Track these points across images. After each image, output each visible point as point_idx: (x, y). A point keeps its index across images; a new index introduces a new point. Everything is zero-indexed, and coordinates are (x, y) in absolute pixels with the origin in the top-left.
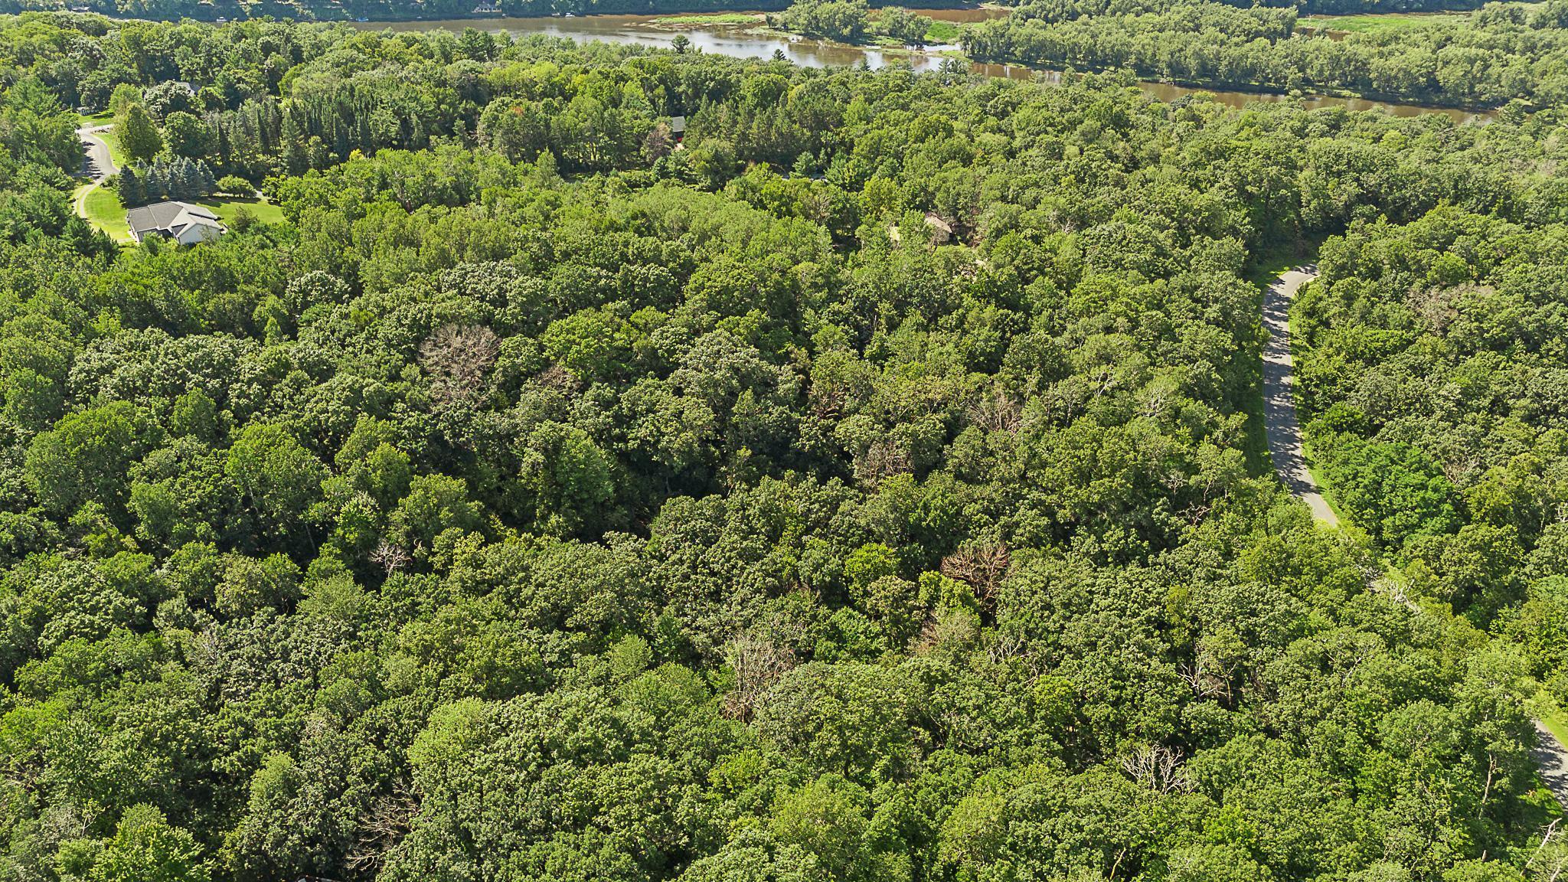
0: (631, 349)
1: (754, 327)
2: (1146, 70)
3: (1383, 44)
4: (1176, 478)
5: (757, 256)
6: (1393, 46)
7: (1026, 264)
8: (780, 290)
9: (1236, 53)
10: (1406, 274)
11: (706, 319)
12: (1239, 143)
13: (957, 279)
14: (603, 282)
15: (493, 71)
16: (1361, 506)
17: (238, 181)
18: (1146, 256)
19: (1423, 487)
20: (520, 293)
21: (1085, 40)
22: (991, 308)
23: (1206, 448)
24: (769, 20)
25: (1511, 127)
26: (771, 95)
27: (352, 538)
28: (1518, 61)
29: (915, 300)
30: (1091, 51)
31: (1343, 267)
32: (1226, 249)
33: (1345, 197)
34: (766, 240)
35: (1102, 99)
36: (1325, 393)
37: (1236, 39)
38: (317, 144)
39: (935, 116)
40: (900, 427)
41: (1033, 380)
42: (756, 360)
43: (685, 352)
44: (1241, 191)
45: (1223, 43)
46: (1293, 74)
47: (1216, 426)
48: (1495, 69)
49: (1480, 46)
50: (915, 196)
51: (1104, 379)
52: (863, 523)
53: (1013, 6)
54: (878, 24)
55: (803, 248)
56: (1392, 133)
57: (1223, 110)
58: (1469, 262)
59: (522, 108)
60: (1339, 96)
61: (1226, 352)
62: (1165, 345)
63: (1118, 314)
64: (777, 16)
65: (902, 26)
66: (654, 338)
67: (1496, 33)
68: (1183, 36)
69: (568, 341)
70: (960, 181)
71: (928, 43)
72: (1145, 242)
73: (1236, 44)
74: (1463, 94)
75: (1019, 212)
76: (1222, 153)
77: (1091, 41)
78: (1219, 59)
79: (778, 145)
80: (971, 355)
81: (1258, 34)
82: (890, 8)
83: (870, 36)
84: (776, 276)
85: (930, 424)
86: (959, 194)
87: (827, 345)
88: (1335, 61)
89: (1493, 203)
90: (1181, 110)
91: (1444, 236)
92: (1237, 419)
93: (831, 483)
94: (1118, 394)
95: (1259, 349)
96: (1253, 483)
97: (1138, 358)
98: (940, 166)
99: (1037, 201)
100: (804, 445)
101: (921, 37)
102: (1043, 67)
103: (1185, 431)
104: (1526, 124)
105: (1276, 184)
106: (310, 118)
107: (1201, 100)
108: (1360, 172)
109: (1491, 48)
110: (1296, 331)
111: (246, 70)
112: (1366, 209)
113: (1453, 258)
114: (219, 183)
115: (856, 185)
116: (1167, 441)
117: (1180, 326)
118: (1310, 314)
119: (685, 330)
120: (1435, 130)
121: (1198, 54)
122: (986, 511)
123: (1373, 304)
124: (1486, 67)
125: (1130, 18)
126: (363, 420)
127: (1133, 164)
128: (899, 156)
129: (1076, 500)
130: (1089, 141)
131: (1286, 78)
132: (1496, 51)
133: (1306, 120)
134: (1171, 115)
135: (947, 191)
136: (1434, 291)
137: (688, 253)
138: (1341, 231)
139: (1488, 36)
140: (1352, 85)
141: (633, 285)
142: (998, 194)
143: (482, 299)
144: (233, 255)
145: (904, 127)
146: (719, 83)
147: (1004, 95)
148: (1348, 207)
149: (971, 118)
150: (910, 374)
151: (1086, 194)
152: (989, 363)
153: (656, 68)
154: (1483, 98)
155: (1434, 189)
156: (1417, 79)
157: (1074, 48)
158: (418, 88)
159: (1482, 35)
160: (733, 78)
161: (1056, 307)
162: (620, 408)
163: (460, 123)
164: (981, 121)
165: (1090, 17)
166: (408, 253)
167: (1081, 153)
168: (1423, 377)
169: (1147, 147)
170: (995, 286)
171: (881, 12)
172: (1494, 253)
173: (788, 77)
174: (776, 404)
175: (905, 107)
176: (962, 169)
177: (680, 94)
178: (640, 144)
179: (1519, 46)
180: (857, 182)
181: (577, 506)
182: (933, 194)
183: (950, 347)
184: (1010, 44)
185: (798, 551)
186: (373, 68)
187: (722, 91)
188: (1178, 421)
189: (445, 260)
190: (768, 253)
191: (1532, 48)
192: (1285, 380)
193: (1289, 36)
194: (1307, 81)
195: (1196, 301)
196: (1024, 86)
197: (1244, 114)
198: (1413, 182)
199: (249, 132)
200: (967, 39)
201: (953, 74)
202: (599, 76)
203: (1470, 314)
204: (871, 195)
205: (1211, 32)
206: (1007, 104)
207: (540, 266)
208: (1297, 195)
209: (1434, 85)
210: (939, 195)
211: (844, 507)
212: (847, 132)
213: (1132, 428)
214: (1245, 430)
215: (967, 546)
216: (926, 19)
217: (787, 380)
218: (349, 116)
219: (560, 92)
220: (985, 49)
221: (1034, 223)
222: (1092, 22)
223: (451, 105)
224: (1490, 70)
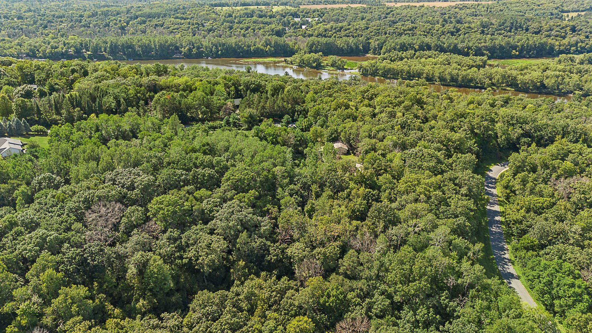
0: (192, 210)
1: (251, 198)
2: (430, 79)
3: (522, 70)
4: (451, 281)
5: (257, 163)
6: (525, 71)
7: (379, 167)
8: (267, 179)
9: (465, 73)
10: (548, 171)
11: (229, 194)
12: (470, 111)
13: (348, 174)
14: (184, 176)
15: (163, 80)
16: (543, 293)
17: (40, 127)
18: (432, 164)
19: (573, 285)
20: (141, 184)
21: (406, 68)
22: (362, 189)
23: (465, 265)
24: (285, 60)
25: (577, 103)
26: (277, 90)
27: (23, 322)
28: (575, 77)
29: (328, 184)
30: (408, 72)
31: (520, 167)
32: (468, 159)
33: (516, 135)
34: (263, 156)
35: (412, 92)
36: (517, 228)
37: (464, 68)
38: (79, 111)
39: (342, 100)
40: (317, 250)
41: (381, 225)
42: (251, 215)
43: (218, 211)
44: (472, 132)
45: (459, 69)
46: (487, 81)
47: (469, 249)
48: (567, 80)
49: (560, 71)
50: (332, 134)
51: (415, 226)
52: (297, 303)
53: (379, 55)
54: (327, 62)
55: (279, 160)
56: (530, 105)
57: (461, 96)
58: (576, 165)
59: (170, 95)
60: (505, 90)
61: (472, 210)
62: (443, 208)
63: (421, 193)
64: (288, 59)
65: (336, 63)
66: (204, 205)
67: (565, 66)
68: (444, 67)
69: (159, 208)
70: (351, 128)
71: (346, 69)
72: (432, 157)
73: (465, 70)
74: (555, 89)
75: (376, 143)
76: (463, 115)
77: (408, 68)
78: (458, 76)
79: (278, 111)
80: (353, 211)
81: (473, 66)
82: (331, 56)
83: (323, 66)
84: (265, 173)
85: (333, 248)
86: (350, 134)
87: (286, 206)
88: (503, 77)
89: (580, 137)
90: (444, 95)
91: (563, 154)
92: (479, 246)
93: (282, 280)
94: (422, 233)
95: (484, 204)
96: (489, 281)
97: (430, 216)
98: (343, 121)
99: (384, 137)
100: (271, 259)
101: (343, 67)
102: (390, 78)
103: (454, 254)
104: (583, 102)
105: (487, 129)
106: (76, 100)
107: (452, 92)
108: (522, 124)
109: (564, 72)
110: (500, 195)
111: (60, 80)
112: (525, 140)
113: (568, 164)
114: (31, 128)
115: (306, 129)
116: (446, 261)
117: (450, 198)
118: (506, 187)
119: (219, 200)
120: (547, 104)
121: (450, 74)
122: (358, 296)
123: (536, 185)
124: (563, 79)
125: (423, 60)
126: (45, 254)
127: (426, 120)
128: (326, 116)
129: (403, 293)
130: (407, 110)
131: (485, 83)
132: (566, 73)
133: (495, 100)
134: (440, 97)
135: (345, 132)
136: (562, 179)
137: (224, 163)
138: (517, 150)
139: (563, 67)
140: (511, 86)
141: (198, 178)
142: (367, 134)
143: (123, 187)
144: (11, 165)
145: (329, 104)
146: (256, 85)
147: (372, 91)
148: (518, 139)
149: (357, 100)
150: (323, 222)
151: (406, 135)
152: (362, 216)
153: (231, 79)
154: (563, 91)
155: (554, 131)
156: (536, 83)
157: (402, 71)
158: (129, 87)
159: (561, 67)
160: (263, 83)
161: (392, 189)
162: (181, 242)
163: (142, 102)
164: (362, 102)
165: (408, 59)
166: (93, 164)
167: (404, 115)
168: (563, 222)
169: (432, 112)
170: (364, 178)
171: (328, 57)
172: (586, 162)
173: (286, 83)
174: (259, 237)
175: (330, 96)
176: (352, 123)
177: (241, 90)
178: (220, 110)
179: (575, 71)
180: (308, 128)
181: (154, 295)
182: (340, 133)
183: (343, 208)
184: (377, 69)
185: (263, 320)
186: (112, 79)
187: (258, 89)
188: (451, 247)
189: (110, 167)
190: (262, 162)
191: (580, 72)
192: (497, 218)
193: (484, 67)
194: (493, 84)
195: (456, 185)
196: (381, 87)
197: (470, 97)
198: (545, 128)
199: (50, 106)
200: (360, 68)
201: (354, 81)
202: (206, 83)
203: (580, 191)
204: (313, 134)
205: (455, 65)
206: (373, 95)
207: (156, 169)
208: (496, 134)
209: (543, 86)
210: (342, 134)
211: (289, 293)
212: (306, 106)
213: (430, 252)
214: (483, 251)
215: (348, 316)
216: (345, 60)
217: (266, 224)
218: (93, 99)
219: (189, 89)
220: (367, 71)
221: (383, 147)
222: (409, 61)
223: (143, 94)
224: (565, 80)
